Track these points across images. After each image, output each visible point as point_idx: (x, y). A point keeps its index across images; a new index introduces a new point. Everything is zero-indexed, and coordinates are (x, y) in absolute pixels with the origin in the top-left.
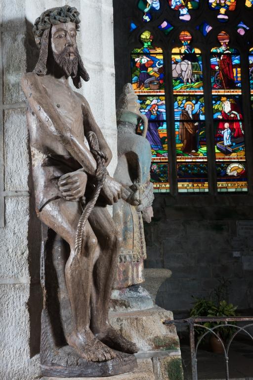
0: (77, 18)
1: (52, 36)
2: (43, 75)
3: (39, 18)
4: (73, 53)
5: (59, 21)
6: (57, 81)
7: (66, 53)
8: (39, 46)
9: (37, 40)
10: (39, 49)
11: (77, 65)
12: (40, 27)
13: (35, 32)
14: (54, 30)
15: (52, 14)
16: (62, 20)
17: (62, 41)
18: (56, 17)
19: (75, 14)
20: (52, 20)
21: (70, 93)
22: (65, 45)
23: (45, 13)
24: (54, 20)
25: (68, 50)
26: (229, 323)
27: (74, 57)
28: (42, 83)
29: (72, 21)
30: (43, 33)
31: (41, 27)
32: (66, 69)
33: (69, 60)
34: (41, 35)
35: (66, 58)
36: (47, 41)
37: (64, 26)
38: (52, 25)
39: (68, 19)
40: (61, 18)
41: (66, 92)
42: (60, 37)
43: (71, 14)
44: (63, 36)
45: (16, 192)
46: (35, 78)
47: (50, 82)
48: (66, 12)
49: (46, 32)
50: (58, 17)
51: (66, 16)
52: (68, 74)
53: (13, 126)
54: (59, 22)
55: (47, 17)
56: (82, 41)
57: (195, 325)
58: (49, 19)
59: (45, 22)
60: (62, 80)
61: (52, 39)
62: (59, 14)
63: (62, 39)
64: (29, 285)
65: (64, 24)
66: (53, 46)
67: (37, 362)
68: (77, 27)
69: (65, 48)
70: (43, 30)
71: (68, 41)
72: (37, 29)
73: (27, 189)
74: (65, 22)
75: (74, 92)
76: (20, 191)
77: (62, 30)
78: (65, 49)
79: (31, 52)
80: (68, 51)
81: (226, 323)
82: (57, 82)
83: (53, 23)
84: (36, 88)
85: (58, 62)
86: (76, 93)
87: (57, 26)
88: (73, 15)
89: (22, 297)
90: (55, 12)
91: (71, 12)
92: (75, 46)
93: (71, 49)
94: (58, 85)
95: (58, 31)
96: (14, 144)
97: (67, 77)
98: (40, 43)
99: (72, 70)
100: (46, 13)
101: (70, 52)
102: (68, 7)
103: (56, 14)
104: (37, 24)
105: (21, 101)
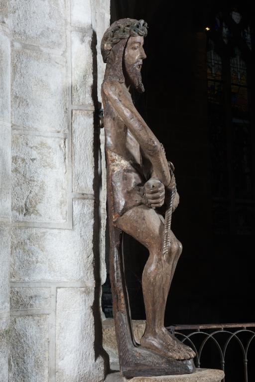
7: (138, 65)
9: (108, 46)
14: (131, 41)
18: (136, 29)
25: (140, 62)
26: (201, 330)
30: (119, 41)
33: (138, 72)
36: (123, 50)
42: (135, 48)
44: (137, 48)
45: (83, 194)
49: (124, 41)
53: (80, 127)
57: (175, 333)
61: (126, 49)
63: (136, 51)
64: (93, 289)
67: (101, 366)
70: (121, 39)
73: (93, 192)
76: (86, 194)
78: (138, 61)
81: (199, 330)
83: (133, 35)
87: (135, 38)
89: (87, 300)
96: (81, 146)
105: (87, 103)
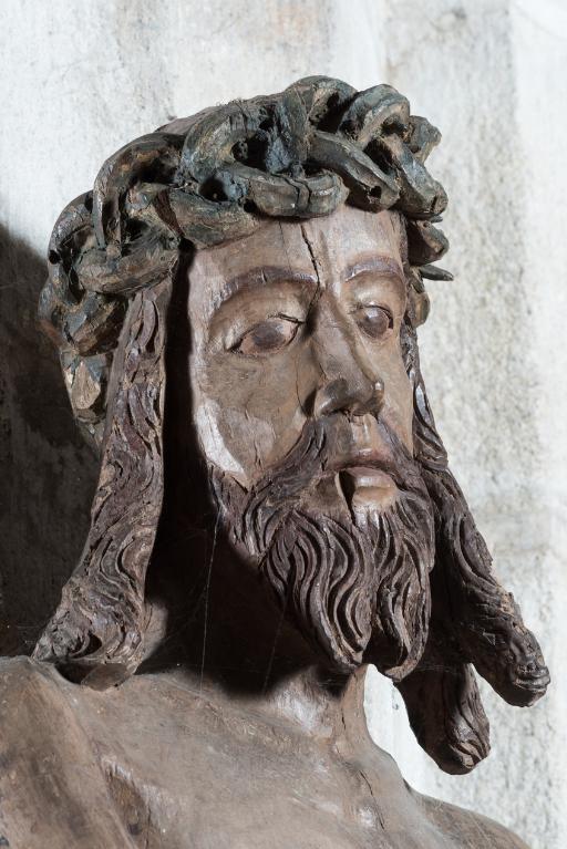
0: (411, 171)
1: (199, 337)
2: (113, 675)
3: (87, 200)
4: (379, 465)
5: (251, 207)
6: (239, 718)
7: (319, 476)
8: (95, 432)
9: (80, 383)
10: (89, 458)
11: (427, 562)
12: (93, 273)
13: (56, 317)
14: (207, 284)
15: (188, 160)
16: (275, 204)
17: (280, 369)
18: (224, 177)
19: (394, 145)
20: (191, 212)
21: (366, 819)
22: (308, 407)
23: (125, 155)
24: (202, 208)
25: (337, 443)
27: (392, 496)
28: (98, 746)
29: (360, 199)
30: (118, 318)
31: (98, 270)
32: (318, 603)
33: (344, 534)
34: (106, 340)
35: (321, 513)
36: (157, 383)
37: (293, 249)
38: (187, 251)
39: (331, 189)
40: (268, 188)
41: (333, 808)
42: (266, 340)
43: (354, 148)
44: (286, 329)
46: (35, 705)
47: (181, 728)
48: (308, 131)
49: (145, 309)
50: (237, 182)
51: (313, 168)
52: (340, 650)
54: (248, 220)
55: (152, 188)
56: (533, 356)
58: (161, 204)
59: (134, 227)
60: (295, 705)
61: (197, 363)
62: (252, 153)
63: (277, 360)
65: (293, 231)
66: (205, 418)
68: (420, 250)
69: (311, 429)
70: (117, 298)
71: (335, 365)
72: (75, 293)
74: (298, 217)
75: (429, 804)
77: (282, 278)
78: (312, 443)
79: (38, 487)
80: (333, 458)
82: (247, 730)
83: (202, 230)
84: (43, 787)
85: (251, 548)
86: (446, 816)
87: (233, 248)
88: (377, 152)
90: (219, 145)
91: (349, 130)
92: (396, 405)
93: (366, 435)
94: (261, 753)
95: (242, 289)
97: (334, 682)
98: (99, 407)
99: (380, 609)
100: (140, 157)
101: (354, 462)
102: (322, 94)
103: (226, 153)
104: (68, 249)
